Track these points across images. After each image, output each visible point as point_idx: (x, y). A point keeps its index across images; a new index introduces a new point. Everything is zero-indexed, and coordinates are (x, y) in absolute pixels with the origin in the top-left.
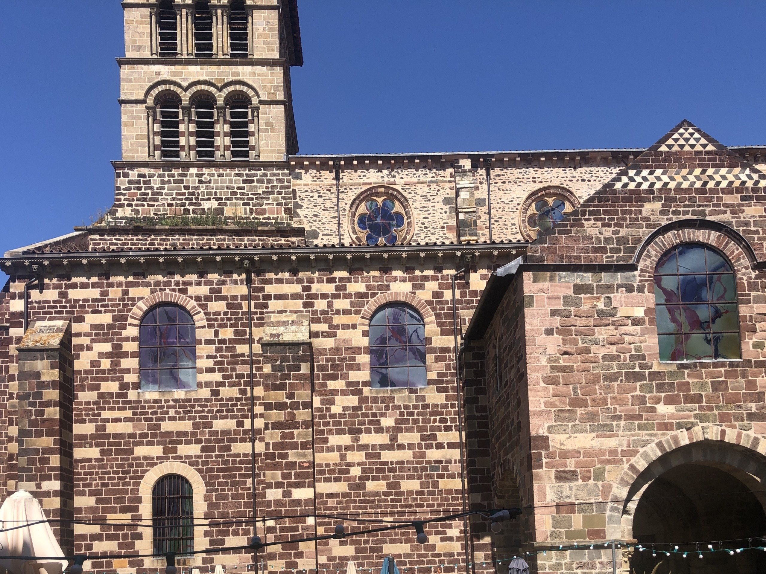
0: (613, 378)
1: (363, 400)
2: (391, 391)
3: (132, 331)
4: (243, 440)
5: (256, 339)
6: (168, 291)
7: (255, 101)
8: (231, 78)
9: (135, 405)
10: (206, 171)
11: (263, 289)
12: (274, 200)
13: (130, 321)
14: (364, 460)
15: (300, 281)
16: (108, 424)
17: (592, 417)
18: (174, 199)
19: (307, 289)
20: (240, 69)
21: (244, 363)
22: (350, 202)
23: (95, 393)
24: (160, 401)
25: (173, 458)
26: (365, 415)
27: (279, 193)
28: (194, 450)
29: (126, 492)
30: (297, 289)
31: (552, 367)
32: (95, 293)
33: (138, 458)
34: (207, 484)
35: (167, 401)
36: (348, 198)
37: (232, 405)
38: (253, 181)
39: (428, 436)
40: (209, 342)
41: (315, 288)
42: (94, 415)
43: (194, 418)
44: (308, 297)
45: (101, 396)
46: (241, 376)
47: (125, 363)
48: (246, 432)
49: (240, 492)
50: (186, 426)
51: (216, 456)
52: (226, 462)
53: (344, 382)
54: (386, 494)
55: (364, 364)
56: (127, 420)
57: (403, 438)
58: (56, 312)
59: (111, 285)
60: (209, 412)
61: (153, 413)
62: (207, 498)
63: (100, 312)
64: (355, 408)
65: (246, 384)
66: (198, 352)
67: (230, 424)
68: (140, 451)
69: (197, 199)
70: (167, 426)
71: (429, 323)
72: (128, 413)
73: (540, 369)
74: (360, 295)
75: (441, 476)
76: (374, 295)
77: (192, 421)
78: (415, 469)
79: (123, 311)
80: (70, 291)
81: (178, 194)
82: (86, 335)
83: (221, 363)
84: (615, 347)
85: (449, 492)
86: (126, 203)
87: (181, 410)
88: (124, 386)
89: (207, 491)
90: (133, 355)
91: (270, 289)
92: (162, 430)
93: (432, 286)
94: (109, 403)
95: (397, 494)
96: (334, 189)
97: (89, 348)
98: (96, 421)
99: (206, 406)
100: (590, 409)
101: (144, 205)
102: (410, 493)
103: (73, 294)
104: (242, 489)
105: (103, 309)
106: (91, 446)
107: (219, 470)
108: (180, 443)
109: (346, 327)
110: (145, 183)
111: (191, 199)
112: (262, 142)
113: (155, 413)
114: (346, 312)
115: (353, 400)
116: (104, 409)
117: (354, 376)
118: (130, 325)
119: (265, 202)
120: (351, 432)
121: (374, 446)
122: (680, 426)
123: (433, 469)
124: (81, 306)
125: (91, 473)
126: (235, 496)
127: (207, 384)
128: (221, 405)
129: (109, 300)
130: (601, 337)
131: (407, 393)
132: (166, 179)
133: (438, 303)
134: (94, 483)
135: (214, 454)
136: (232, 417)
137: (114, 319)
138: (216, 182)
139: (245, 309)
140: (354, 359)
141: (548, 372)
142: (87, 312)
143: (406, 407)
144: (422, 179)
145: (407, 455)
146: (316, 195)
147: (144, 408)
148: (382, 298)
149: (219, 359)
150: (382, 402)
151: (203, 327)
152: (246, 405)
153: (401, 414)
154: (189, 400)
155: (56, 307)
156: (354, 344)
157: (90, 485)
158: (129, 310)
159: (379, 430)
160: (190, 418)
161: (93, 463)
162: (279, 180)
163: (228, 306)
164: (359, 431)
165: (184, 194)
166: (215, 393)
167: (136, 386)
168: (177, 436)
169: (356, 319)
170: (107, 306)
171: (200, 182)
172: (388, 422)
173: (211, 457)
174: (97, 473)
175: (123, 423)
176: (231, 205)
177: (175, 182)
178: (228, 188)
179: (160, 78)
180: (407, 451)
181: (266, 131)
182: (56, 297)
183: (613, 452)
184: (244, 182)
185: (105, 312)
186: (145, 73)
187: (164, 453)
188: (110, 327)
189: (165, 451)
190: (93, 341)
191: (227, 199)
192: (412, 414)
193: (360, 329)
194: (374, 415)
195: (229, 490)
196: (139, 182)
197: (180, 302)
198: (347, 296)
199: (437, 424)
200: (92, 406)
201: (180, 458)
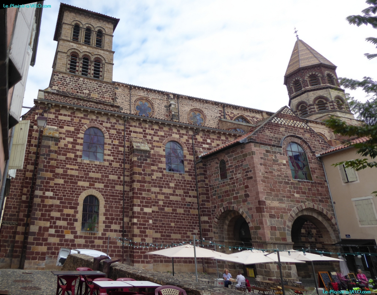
0: (281, 183)
1: (163, 175)
2: (173, 173)
3: (81, 135)
4: (120, 185)
5: (126, 146)
6: (96, 123)
7: (104, 62)
8: (97, 53)
9: (80, 164)
10: (86, 80)
11: (129, 128)
12: (108, 94)
13: (81, 131)
14: (164, 199)
15: (142, 128)
16: (68, 170)
17: (277, 196)
18: (74, 87)
19: (144, 131)
20: (100, 51)
21: (122, 154)
22: (134, 100)
23: (65, 157)
24: (90, 164)
25: (93, 188)
26: (164, 181)
27: (110, 93)
28: (101, 186)
29: (73, 200)
30: (141, 130)
31: (263, 177)
32: (69, 119)
33: (79, 186)
34: (105, 201)
35: (92, 165)
36: (134, 99)
37: (116, 170)
38: (101, 87)
39: (186, 192)
40: (109, 144)
41: (147, 131)
42: (63, 166)
43: (102, 173)
44: (145, 134)
45: (67, 158)
46: (120, 159)
47: (78, 147)
48: (121, 181)
49: (118, 206)
50: (99, 175)
51: (110, 190)
52: (113, 193)
53: (157, 167)
54: (172, 213)
55: (164, 161)
56: (76, 170)
57: (178, 192)
58: (53, 123)
59: (75, 117)
60: (108, 171)
61: (86, 169)
62: (105, 207)
63: (70, 126)
64: (161, 178)
65: (122, 162)
66: (105, 148)
67: (115, 177)
68: (80, 183)
69: (82, 89)
70: (91, 175)
71: (185, 150)
72: (77, 167)
73: (260, 177)
74: (162, 136)
75: (191, 208)
76: (167, 137)
77: (101, 174)
78: (182, 205)
79: (79, 127)
80: (59, 116)
81: (75, 86)
82: (63, 134)
83: (113, 153)
84: (279, 172)
85: (194, 215)
86: (56, 85)
87: (97, 169)
88: (76, 156)
89: (105, 204)
90: (81, 144)
91: (132, 129)
92: (89, 176)
93: (185, 137)
94: (70, 162)
95: (176, 214)
96: (129, 95)
97: (64, 139)
98: (63, 168)
99: (107, 169)
100: (276, 192)
101: (63, 87)
102: (180, 214)
103: (60, 117)
104: (119, 205)
105: (71, 125)
106: (60, 179)
107: (110, 196)
108: (96, 182)
109: (157, 147)
110: (64, 79)
111: (80, 88)
112: (105, 75)
113: (87, 169)
114: (157, 142)
115: (160, 175)
116: (67, 164)
117: (161, 165)
118: (81, 133)
119: (105, 94)
120: (159, 187)
121: (167, 194)
122: (302, 202)
123: (188, 205)
124: (63, 123)
125: (59, 190)
126: (116, 207)
127: (108, 160)
128: (112, 169)
129: (74, 122)
130: (275, 168)
131: (178, 175)
132: (72, 80)
133: (188, 143)
134: (60, 194)
135: (109, 189)
136: (116, 175)
137: (75, 129)
138: (89, 84)
139: (123, 134)
140: (160, 159)
141: (262, 178)
142: (65, 125)
143: (178, 180)
144: (157, 98)
145: (178, 198)
146: (123, 96)
147: (83, 166)
148: (170, 138)
149: (112, 151)
150: (170, 177)
151: (108, 138)
152: (122, 171)
153: (177, 182)
154: (100, 166)
155: (53, 121)
156: (160, 154)
157: (58, 195)
158: (81, 127)
159: (169, 188)
160: (101, 173)
161: (61, 186)
162: (110, 88)
163: (117, 132)
164: (162, 187)
165: (77, 86)
166: (110, 164)
167: (81, 157)
168: (95, 179)
169: (161, 145)
170: (73, 124)
171: (83, 83)
172: (172, 185)
173: (108, 190)
174: (62, 190)
175: (74, 171)
176: (93, 93)
177: (75, 81)
178: (93, 87)
179: (73, 47)
180: (179, 197)
181: (107, 72)
182: (54, 117)
183: (285, 209)
184: (99, 86)
185: (72, 126)
186: (68, 45)
187: (89, 185)
188: (73, 132)
189: (90, 185)
190: (66, 136)
191: (92, 91)
192: (180, 183)
193: (162, 149)
194: (167, 181)
195: (114, 204)
196: (62, 79)
197: (100, 128)
198: (158, 136)
199: (189, 188)
200: (63, 162)
201: (96, 188)
